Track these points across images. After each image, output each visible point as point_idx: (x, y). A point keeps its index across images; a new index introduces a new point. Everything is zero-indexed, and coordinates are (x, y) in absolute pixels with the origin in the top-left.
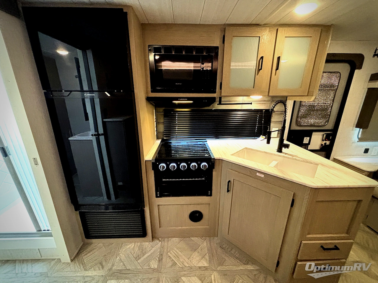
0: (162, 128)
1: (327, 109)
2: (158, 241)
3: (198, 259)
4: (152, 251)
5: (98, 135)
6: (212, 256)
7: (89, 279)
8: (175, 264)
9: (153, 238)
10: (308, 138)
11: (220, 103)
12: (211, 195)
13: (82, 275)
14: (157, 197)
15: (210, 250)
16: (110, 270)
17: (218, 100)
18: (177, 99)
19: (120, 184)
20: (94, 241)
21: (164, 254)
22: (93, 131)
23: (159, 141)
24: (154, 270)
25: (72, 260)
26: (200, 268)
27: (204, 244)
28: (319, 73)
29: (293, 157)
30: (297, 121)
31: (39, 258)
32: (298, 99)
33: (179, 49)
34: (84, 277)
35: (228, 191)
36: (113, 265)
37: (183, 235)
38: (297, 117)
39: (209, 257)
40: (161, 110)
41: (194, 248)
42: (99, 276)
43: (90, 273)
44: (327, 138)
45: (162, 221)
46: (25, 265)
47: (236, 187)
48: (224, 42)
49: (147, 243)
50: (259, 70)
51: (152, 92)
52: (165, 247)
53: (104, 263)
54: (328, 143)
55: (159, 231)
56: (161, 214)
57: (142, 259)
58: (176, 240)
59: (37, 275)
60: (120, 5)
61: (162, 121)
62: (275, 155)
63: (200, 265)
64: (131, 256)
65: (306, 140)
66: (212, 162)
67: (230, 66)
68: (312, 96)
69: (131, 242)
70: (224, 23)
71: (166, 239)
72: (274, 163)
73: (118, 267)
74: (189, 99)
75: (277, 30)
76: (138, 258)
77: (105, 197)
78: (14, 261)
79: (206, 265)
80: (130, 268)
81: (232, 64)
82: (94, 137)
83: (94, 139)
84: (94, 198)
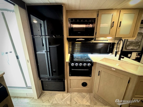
0: (71, 49)
1: (139, 43)
2: (69, 93)
3: (86, 101)
4: (67, 97)
5: (47, 52)
6: (91, 101)
7: (44, 106)
8: (76, 103)
9: (68, 92)
10: (130, 55)
11: (95, 40)
12: (91, 76)
13: (42, 104)
14: (70, 76)
15: (90, 98)
16: (52, 103)
17: (94, 39)
18: (78, 38)
19: (54, 70)
20: (45, 91)
21: (72, 99)
22: (45, 50)
23: (70, 55)
24: (68, 105)
25: (38, 99)
26: (87, 105)
27: (88, 96)
28: (138, 28)
29: (126, 63)
30: (125, 47)
31: (26, 97)
32: (126, 39)
33: (80, 19)
34: (43, 105)
35: (99, 75)
36: (53, 101)
37: (79, 91)
38: (126, 46)
39: (90, 101)
40: (71, 43)
41: (83, 97)
42: (48, 105)
43: (44, 104)
44: (139, 55)
45: (71, 86)
46: (21, 99)
47: (102, 74)
48: (98, 16)
49: (65, 94)
50: (112, 27)
51: (69, 36)
52: (72, 96)
53: (49, 100)
54: (139, 57)
55: (70, 89)
56: (71, 83)
57: (64, 100)
58: (76, 93)
59: (26, 103)
60: (61, 3)
61: (71, 47)
62: (118, 61)
63: (87, 104)
64: (59, 98)
65: (129, 55)
66: (92, 63)
67: (100, 26)
68: (134, 37)
69: (59, 93)
70: (98, 9)
71: (72, 93)
72: (118, 64)
73: (55, 102)
74: (83, 38)
75: (120, 11)
76: (62, 99)
77: (49, 75)
78: (18, 97)
79: (89, 104)
80: (59, 103)
81: (101, 25)
82: (46, 52)
83: (46, 53)
84: (44, 75)
